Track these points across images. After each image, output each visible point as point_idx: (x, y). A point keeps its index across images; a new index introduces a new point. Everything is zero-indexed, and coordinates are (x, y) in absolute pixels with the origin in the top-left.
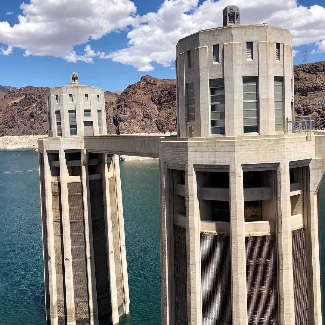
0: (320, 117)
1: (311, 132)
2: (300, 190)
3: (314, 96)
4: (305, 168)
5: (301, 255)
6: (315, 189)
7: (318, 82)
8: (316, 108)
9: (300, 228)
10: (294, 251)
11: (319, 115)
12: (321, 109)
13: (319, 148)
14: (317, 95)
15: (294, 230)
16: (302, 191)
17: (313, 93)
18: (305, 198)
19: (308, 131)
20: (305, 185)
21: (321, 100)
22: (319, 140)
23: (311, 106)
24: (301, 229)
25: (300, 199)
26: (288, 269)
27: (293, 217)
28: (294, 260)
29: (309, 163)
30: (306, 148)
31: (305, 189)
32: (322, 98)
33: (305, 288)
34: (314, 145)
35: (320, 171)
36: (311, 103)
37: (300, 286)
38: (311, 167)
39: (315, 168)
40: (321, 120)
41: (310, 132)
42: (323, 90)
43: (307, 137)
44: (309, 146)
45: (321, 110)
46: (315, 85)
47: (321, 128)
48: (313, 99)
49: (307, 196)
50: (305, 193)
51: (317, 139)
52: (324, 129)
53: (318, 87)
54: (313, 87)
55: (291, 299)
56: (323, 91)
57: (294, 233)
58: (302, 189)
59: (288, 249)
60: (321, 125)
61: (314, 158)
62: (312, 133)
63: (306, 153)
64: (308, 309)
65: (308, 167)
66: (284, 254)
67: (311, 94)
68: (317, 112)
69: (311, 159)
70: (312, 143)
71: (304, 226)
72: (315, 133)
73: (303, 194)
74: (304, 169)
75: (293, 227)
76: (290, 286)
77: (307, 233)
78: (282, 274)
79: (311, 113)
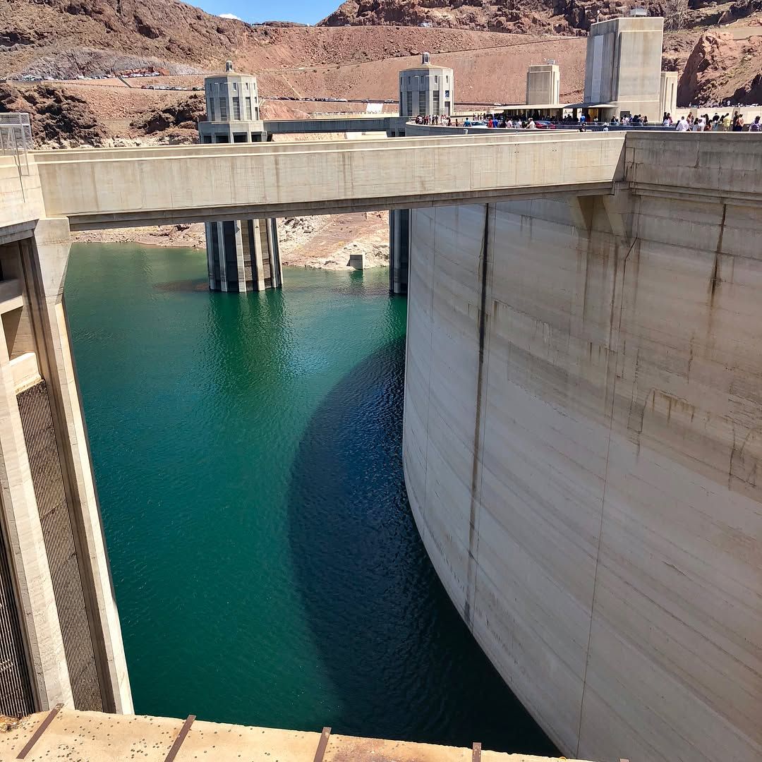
0: (35, 113)
1: (28, 154)
2: (21, 297)
3: (13, 58)
4: (26, 243)
5: (45, 443)
6: (56, 290)
7: (18, 22)
8: (23, 90)
9: (35, 384)
10: (30, 440)
11: (34, 107)
12: (35, 91)
13: (51, 193)
14: (18, 56)
15: (20, 392)
16: (27, 298)
17: (10, 50)
18: (36, 313)
19: (19, 153)
20: (31, 283)
21: (31, 69)
22: (48, 173)
23: (9, 82)
24: (37, 387)
25: (25, 317)
26: (22, 481)
27: (15, 361)
28: (32, 460)
29: (33, 230)
30: (20, 195)
31: (32, 293)
32: (34, 64)
33: (65, 510)
34: (39, 187)
35: (61, 248)
36: (8, 76)
37: (53, 511)
38: (39, 239)
39: (49, 242)
40: (39, 121)
41: (24, 155)
42: (33, 42)
43: (19, 167)
44: (27, 190)
45: (36, 95)
46: (11, 29)
47: (43, 139)
48: (12, 64)
49: (39, 309)
50: (34, 300)
51: (44, 172)
52: (49, 142)
53: (19, 33)
54: (8, 34)
55: (37, 546)
56: (33, 47)
57: (22, 397)
58: (26, 294)
59: (13, 438)
60: (42, 131)
61: (43, 217)
62: (30, 156)
63: (22, 206)
64: (76, 554)
65: (31, 241)
66: (7, 452)
67: (4, 51)
68: (25, 97)
69: (36, 221)
70: (33, 182)
71: (43, 378)
72: (37, 158)
73: (30, 304)
74: (24, 246)
75: (18, 387)
76: (31, 518)
77: (51, 392)
78: (9, 497)
79: (13, 102)
